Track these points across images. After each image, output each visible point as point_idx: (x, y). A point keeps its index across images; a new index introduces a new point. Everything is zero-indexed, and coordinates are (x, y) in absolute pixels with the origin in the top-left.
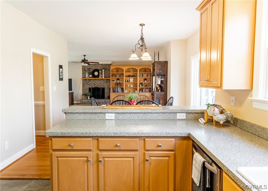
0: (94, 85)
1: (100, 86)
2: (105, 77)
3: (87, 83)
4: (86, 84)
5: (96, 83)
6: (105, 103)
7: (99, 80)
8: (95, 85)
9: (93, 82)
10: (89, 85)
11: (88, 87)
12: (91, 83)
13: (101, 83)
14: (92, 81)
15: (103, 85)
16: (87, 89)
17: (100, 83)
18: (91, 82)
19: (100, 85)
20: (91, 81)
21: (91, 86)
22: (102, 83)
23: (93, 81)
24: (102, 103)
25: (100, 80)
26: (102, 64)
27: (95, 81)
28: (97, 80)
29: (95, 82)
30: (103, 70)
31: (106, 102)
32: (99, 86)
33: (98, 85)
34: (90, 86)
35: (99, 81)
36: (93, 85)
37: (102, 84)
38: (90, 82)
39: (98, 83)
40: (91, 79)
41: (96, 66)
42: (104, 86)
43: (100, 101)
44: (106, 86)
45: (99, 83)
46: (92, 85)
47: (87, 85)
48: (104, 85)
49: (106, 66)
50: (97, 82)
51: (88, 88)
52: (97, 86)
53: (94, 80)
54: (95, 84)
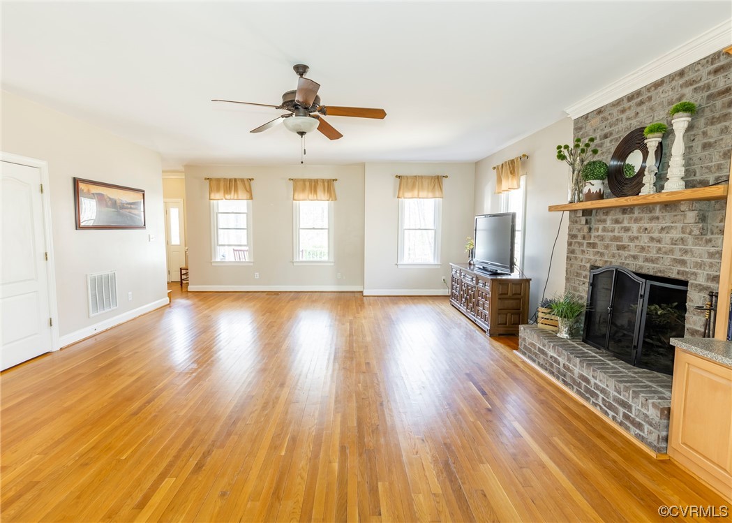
0: (619, 248)
1: (652, 261)
2: (689, 184)
3: (584, 238)
4: (579, 239)
5: (632, 239)
6: (621, 410)
7: (647, 216)
8: (623, 248)
9: (613, 231)
10: (593, 245)
11: (589, 260)
12: (602, 239)
13: (659, 241)
14: (609, 224)
15: (677, 255)
16: (584, 273)
17: (656, 235)
18: (605, 230)
19: (653, 254)
20: (605, 221)
21: (602, 255)
22: (674, 242)
23: (617, 222)
24: (601, 396)
25: (657, 212)
26: (681, 73)
27: (626, 224)
28: (636, 214)
29: (627, 230)
30: (680, 123)
31: (629, 407)
32: (646, 260)
33: (643, 249)
34: (598, 258)
35: (652, 219)
36: (614, 250)
37: (665, 245)
38: (600, 233)
39: (644, 240)
40: (607, 211)
41: (641, 103)
42: (683, 262)
43: (593, 381)
44: (700, 265)
45: (652, 239)
46: (607, 247)
47: (585, 248)
48: (686, 252)
49: (721, 76)
50: (635, 227)
51: (588, 265)
52: (635, 257)
53: (620, 216)
54: (625, 242)
